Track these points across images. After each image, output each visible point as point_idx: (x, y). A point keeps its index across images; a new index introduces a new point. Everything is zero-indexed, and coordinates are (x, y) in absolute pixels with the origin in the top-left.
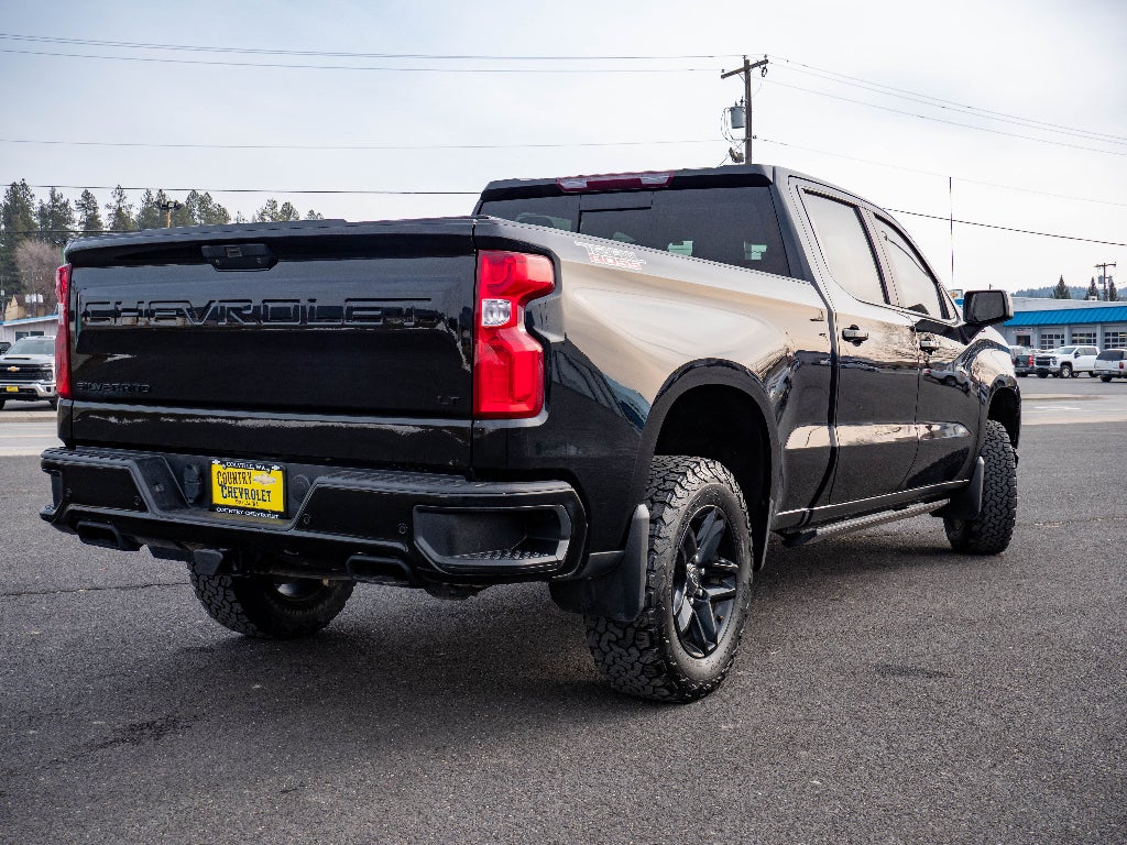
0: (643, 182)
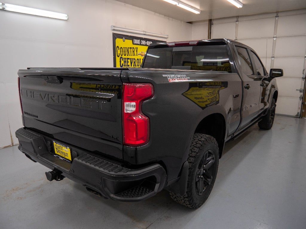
0: (190, 44)
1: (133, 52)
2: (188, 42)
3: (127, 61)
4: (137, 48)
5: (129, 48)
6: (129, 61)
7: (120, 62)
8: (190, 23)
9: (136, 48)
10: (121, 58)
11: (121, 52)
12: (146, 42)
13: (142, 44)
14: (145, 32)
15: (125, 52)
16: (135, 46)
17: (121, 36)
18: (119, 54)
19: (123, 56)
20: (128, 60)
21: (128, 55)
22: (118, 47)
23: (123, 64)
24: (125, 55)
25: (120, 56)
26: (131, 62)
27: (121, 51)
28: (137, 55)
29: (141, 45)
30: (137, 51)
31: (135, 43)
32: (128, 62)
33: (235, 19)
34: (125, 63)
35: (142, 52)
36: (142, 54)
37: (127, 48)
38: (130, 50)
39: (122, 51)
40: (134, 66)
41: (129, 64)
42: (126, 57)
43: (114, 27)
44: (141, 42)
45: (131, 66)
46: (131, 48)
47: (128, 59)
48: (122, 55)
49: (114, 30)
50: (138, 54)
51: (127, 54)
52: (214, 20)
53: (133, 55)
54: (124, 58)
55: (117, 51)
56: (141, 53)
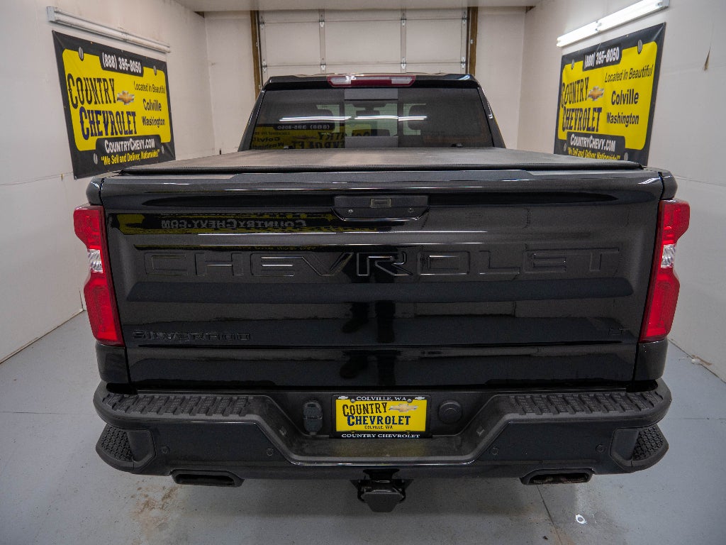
0: (393, 82)
1: (106, 91)
2: (388, 78)
3: (95, 120)
4: (113, 80)
5: (94, 79)
6: (101, 118)
7: (82, 122)
8: (201, 14)
9: (110, 80)
10: (82, 110)
11: (80, 92)
12: (128, 62)
13: (121, 68)
14: (126, 33)
15: (89, 92)
16: (108, 75)
17: (74, 44)
18: (76, 97)
19: (87, 107)
20: (99, 115)
21: (96, 103)
22: (70, 76)
23: (88, 129)
24: (90, 102)
25: (80, 105)
26: (104, 122)
27: (78, 91)
28: (115, 102)
29: (119, 71)
30: (113, 90)
31: (107, 66)
32: (98, 123)
33: (317, 17)
34: (93, 126)
35: (124, 93)
36: (124, 97)
37: (90, 79)
38: (97, 84)
39: (82, 90)
40: (112, 134)
41: (102, 127)
42: (92, 107)
43: (57, 12)
44: (118, 63)
45: (107, 134)
46: (99, 80)
47: (98, 112)
48: (82, 103)
49: (57, 22)
50: (116, 99)
51: (93, 100)
52: (263, 12)
53: (107, 102)
54: (88, 111)
55: (70, 89)
56: (121, 94)
